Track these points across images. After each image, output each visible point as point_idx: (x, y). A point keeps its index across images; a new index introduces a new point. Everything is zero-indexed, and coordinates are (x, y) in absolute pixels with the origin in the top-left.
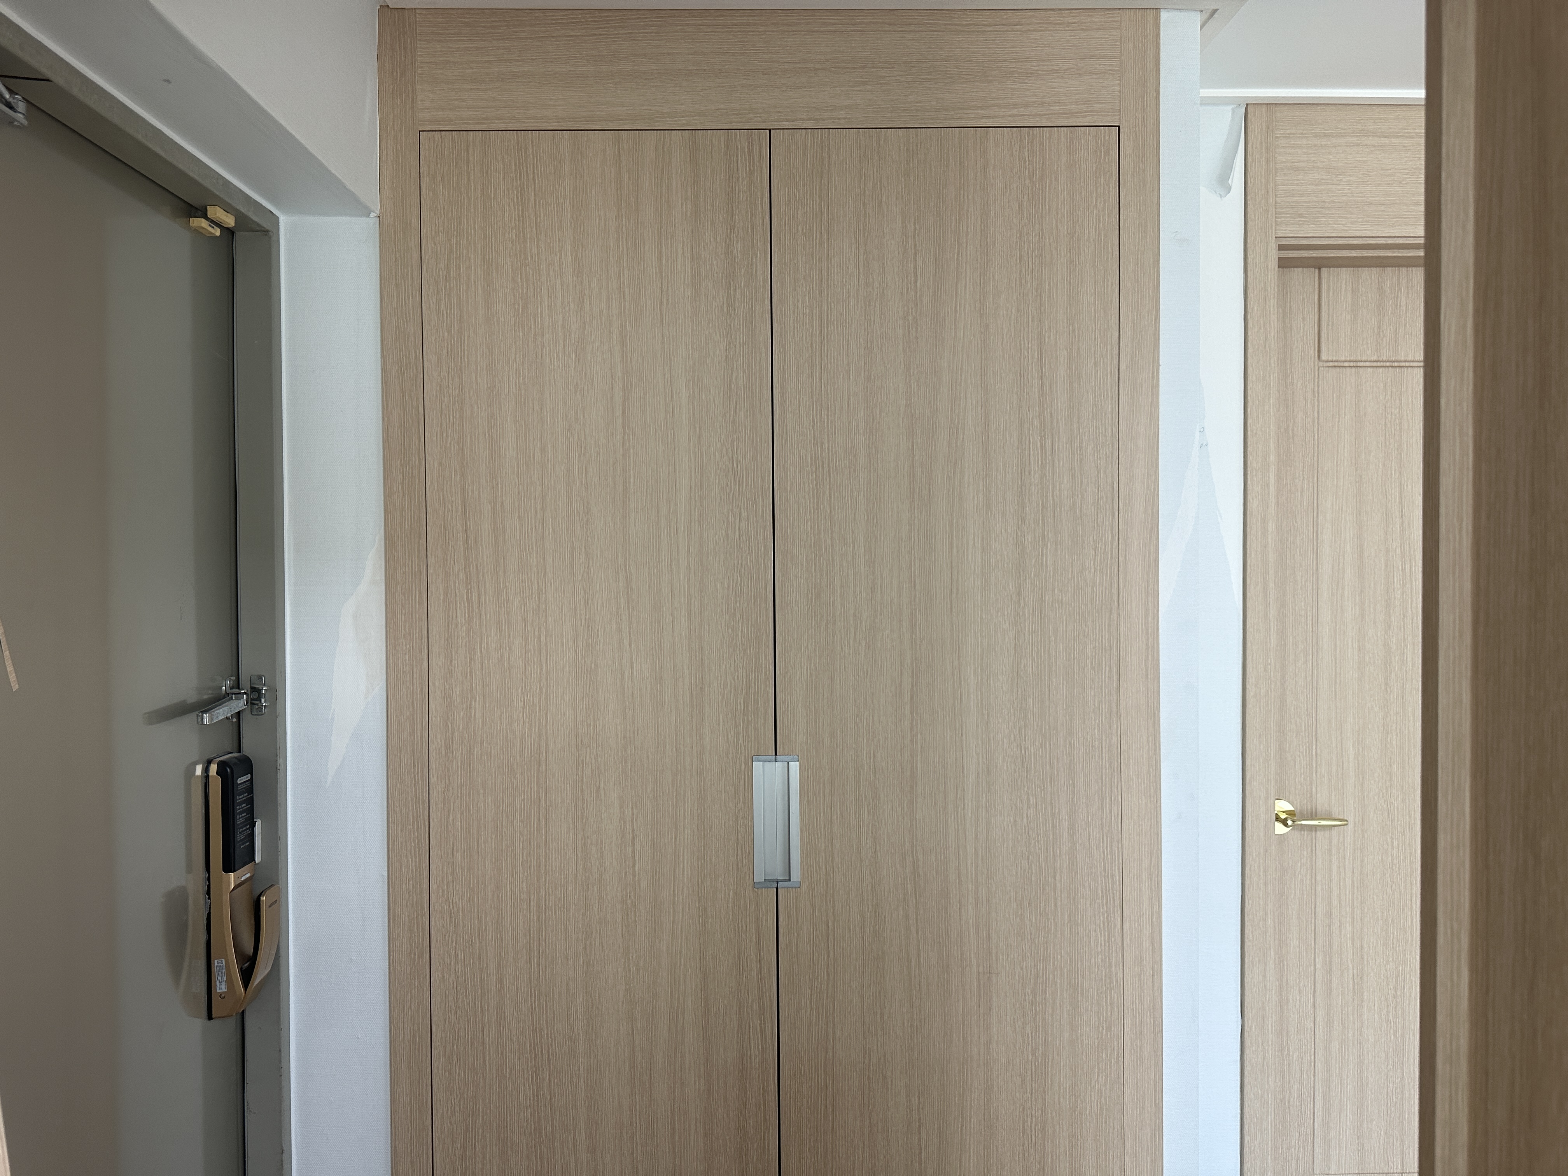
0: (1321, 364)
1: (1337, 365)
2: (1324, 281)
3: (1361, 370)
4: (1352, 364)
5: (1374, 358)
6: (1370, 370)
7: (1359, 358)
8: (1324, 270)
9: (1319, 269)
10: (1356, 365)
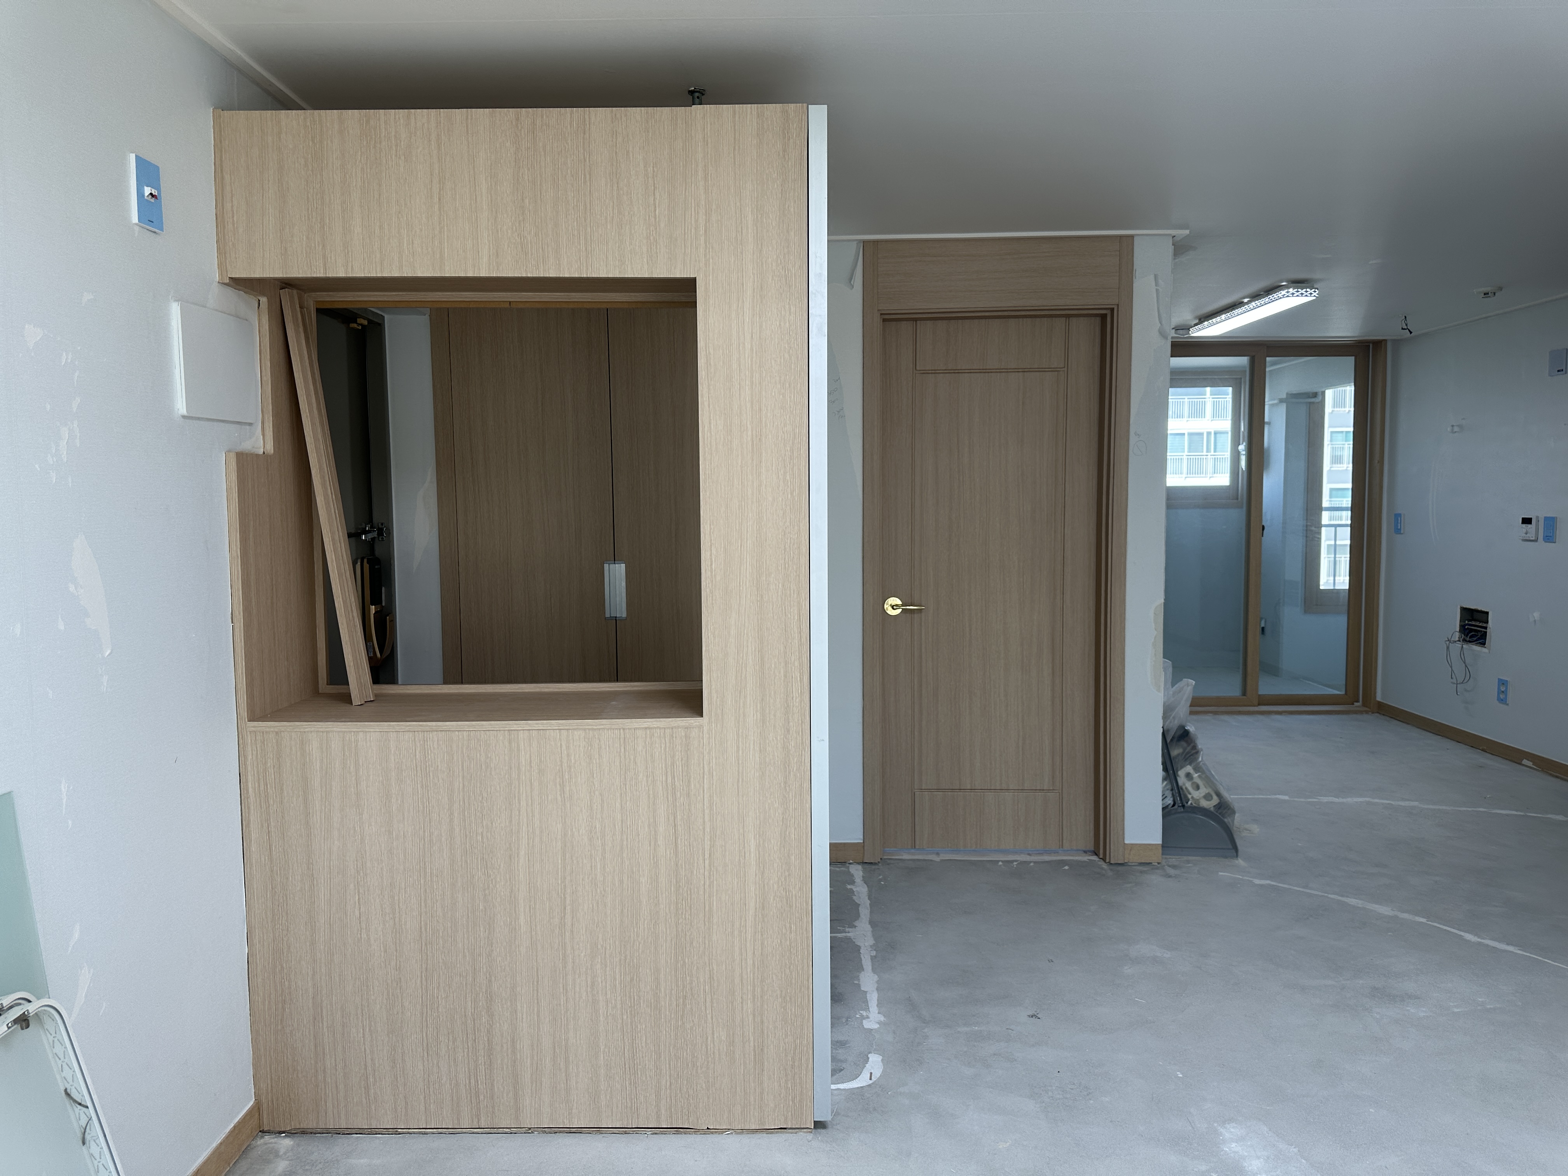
0: (917, 372)
1: (925, 372)
2: (918, 327)
3: (937, 375)
4: (933, 372)
5: (945, 368)
6: (942, 375)
7: (936, 369)
8: (918, 322)
9: (916, 321)
10: (935, 372)
